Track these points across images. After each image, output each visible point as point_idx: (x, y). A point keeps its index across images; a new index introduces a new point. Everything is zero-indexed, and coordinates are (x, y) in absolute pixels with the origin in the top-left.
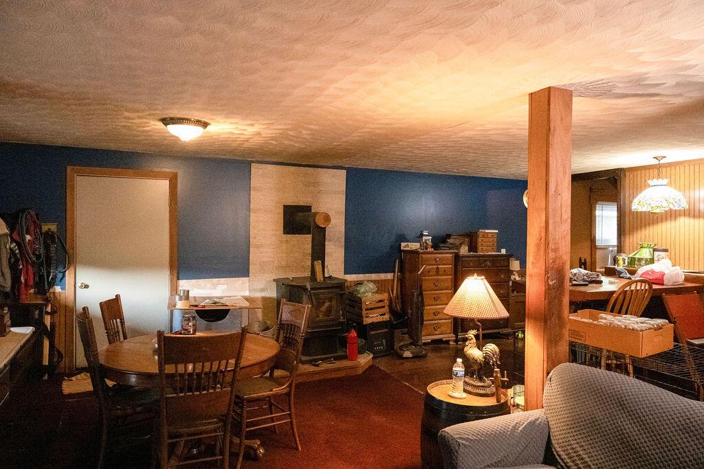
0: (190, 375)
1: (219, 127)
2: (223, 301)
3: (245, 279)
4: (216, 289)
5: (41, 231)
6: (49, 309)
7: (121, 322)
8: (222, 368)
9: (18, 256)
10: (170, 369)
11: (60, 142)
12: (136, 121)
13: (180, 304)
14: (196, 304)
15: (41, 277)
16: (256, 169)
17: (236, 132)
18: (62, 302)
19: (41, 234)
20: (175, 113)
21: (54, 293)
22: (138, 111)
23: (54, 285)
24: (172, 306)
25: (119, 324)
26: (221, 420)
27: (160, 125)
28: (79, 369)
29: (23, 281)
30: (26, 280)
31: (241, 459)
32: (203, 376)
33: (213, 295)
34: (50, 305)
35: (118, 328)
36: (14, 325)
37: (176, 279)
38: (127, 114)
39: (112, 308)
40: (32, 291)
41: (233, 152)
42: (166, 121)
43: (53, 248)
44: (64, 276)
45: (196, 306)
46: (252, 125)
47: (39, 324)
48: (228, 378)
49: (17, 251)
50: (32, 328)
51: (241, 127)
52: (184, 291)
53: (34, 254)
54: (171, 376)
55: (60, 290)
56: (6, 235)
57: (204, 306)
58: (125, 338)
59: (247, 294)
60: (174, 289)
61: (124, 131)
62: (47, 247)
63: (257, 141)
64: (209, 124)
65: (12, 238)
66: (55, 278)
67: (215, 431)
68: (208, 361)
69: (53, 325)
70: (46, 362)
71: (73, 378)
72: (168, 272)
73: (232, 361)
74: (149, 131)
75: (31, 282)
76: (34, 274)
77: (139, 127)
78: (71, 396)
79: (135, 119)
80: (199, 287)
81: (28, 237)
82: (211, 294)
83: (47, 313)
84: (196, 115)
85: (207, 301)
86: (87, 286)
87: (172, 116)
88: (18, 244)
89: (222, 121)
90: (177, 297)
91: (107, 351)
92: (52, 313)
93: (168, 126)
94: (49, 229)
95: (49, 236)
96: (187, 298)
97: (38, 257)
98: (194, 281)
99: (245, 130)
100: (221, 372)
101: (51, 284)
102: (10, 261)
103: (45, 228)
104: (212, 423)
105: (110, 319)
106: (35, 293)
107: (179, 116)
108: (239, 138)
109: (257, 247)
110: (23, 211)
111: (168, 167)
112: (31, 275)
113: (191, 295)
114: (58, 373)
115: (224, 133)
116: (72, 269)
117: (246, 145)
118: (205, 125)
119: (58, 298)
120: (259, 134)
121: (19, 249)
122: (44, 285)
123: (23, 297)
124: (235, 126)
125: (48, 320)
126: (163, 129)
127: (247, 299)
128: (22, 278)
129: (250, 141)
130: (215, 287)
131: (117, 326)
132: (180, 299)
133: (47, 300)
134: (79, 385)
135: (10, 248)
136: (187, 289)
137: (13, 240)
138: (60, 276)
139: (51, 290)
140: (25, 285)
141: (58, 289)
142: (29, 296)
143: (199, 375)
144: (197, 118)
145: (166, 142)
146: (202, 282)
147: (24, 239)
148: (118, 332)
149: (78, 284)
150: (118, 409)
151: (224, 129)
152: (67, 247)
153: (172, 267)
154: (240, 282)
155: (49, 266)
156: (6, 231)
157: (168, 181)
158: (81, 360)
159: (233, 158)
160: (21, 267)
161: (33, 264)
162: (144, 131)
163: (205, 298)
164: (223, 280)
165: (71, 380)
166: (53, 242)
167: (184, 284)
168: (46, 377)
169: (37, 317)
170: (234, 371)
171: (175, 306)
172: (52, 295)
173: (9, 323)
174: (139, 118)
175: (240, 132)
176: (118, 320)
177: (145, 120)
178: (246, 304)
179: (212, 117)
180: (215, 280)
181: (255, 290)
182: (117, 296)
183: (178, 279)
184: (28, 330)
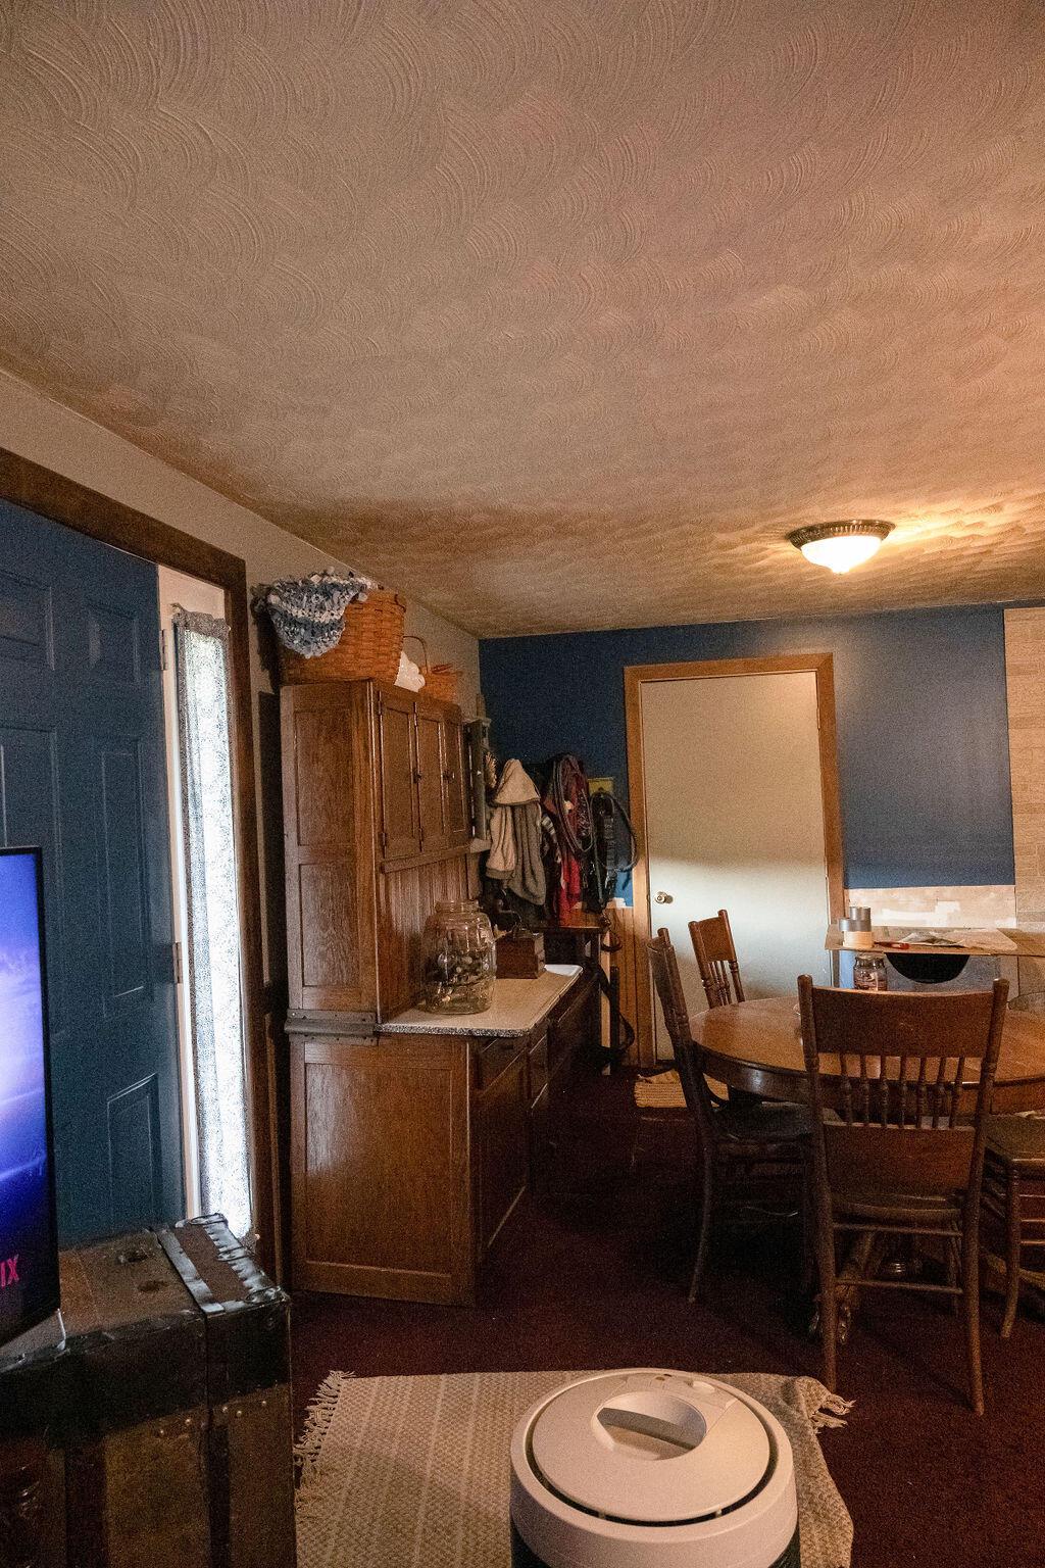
0: (875, 1083)
1: (919, 530)
2: (951, 937)
3: (1005, 888)
4: (933, 910)
5: (588, 793)
6: (607, 942)
7: (732, 968)
8: (950, 1077)
9: (555, 841)
10: (827, 1065)
11: (609, 622)
12: (740, 549)
13: (852, 940)
14: (888, 940)
15: (592, 880)
16: (1018, 624)
17: (958, 533)
18: (629, 926)
19: (589, 800)
20: (817, 515)
21: (614, 910)
22: (741, 527)
23: (613, 896)
24: (835, 944)
25: (728, 970)
26: (954, 1202)
27: (788, 549)
28: (659, 1062)
29: (564, 886)
30: (568, 888)
31: (1012, 1310)
32: (905, 1088)
33: (928, 926)
34: (608, 934)
35: (725, 978)
36: (551, 960)
37: (841, 885)
38: (721, 538)
39: (713, 935)
40: (579, 905)
41: (954, 586)
42: (798, 538)
43: (609, 824)
44: (629, 878)
45: (889, 945)
46: (997, 508)
47: (591, 967)
48: (967, 1105)
49: (553, 832)
50: (577, 967)
51: (969, 520)
52: (859, 910)
53: (579, 836)
54: (832, 1082)
55: (624, 906)
56: (534, 802)
57: (906, 946)
58: (740, 999)
59: (1011, 924)
60: (839, 908)
61: (719, 577)
62: (599, 825)
63: (1015, 546)
64: (894, 526)
65: (543, 807)
66: (613, 881)
67: (943, 1226)
68: (915, 1054)
69: (614, 970)
70: (606, 1042)
71: (654, 1079)
72: (824, 872)
73: (973, 1065)
74: (769, 567)
75: (577, 890)
76: (581, 875)
77: (746, 563)
78: (649, 1110)
79: (736, 546)
80: (895, 905)
81: (568, 805)
82: (924, 922)
83: (604, 948)
84: (860, 510)
85: (913, 935)
86: (668, 900)
87: (810, 523)
88: (554, 818)
89: (920, 512)
90: (845, 924)
91: (708, 1020)
92: (613, 949)
93: (804, 547)
94: (601, 789)
95: (601, 803)
96: (866, 925)
97: (586, 841)
98: (880, 891)
99: (980, 524)
100: (948, 1086)
101: (609, 894)
102: (542, 850)
103: (594, 788)
104: (935, 1205)
105: (710, 959)
106: (583, 910)
107: (824, 520)
108: (966, 548)
109: (1032, 810)
110: (558, 758)
111: (812, 645)
112: (576, 876)
113: (877, 921)
114: (627, 1068)
115: (931, 543)
116: (641, 865)
117: (987, 564)
118: (883, 529)
119: (622, 921)
120: (1015, 529)
121: (555, 827)
122: (597, 896)
123: (566, 916)
124: (953, 520)
125: (605, 961)
126: (792, 559)
127: (1011, 935)
128: (562, 881)
129: (996, 551)
130: (930, 906)
131: (725, 975)
132: (852, 928)
133: (603, 924)
134: (661, 1092)
135: (543, 827)
136: (864, 905)
137: (546, 812)
138: (622, 878)
139: (609, 906)
140: (568, 894)
141: (619, 903)
142: (575, 916)
143: (894, 1087)
144: (864, 517)
145: (802, 589)
146: (899, 893)
147: (560, 807)
148: (727, 987)
149: (654, 896)
150: (730, 1141)
151: (929, 532)
152: (633, 823)
153: (831, 861)
154: (993, 895)
155: (603, 860)
156: (536, 796)
157: (814, 674)
158: (664, 1046)
159: (958, 603)
160: (560, 860)
161: (578, 855)
162: (759, 571)
163: (909, 930)
164: (948, 891)
165: (651, 1083)
166: (609, 812)
167: (858, 897)
168: (607, 1071)
169: (588, 954)
170: (980, 1089)
171: (841, 943)
172: (611, 917)
173: (542, 956)
174: (746, 540)
175: (968, 533)
176: (726, 963)
177: (755, 545)
178: (1010, 946)
179: (898, 507)
180: (930, 891)
181: (1033, 917)
182: (721, 913)
183: (846, 886)
184: (572, 971)
